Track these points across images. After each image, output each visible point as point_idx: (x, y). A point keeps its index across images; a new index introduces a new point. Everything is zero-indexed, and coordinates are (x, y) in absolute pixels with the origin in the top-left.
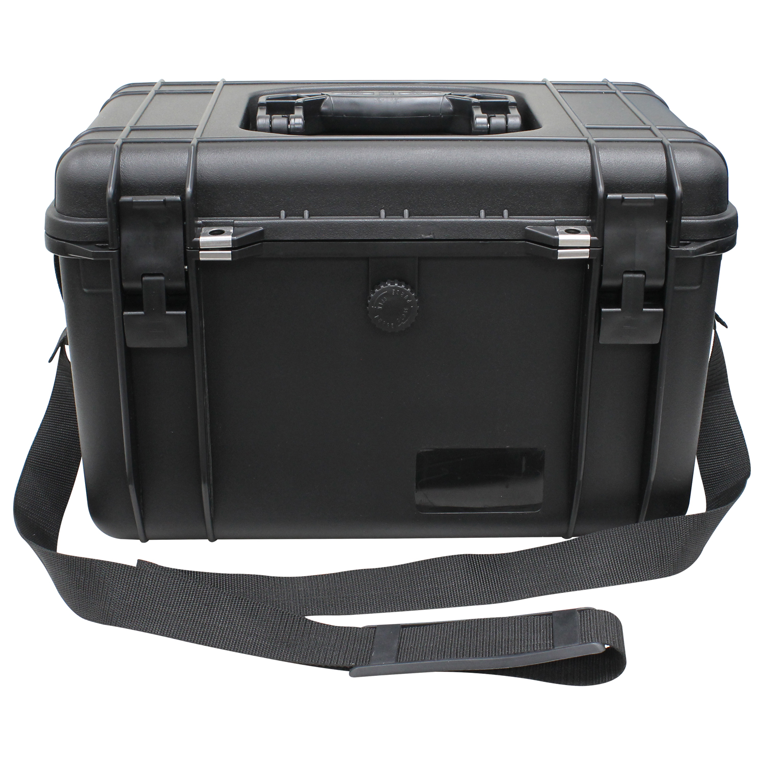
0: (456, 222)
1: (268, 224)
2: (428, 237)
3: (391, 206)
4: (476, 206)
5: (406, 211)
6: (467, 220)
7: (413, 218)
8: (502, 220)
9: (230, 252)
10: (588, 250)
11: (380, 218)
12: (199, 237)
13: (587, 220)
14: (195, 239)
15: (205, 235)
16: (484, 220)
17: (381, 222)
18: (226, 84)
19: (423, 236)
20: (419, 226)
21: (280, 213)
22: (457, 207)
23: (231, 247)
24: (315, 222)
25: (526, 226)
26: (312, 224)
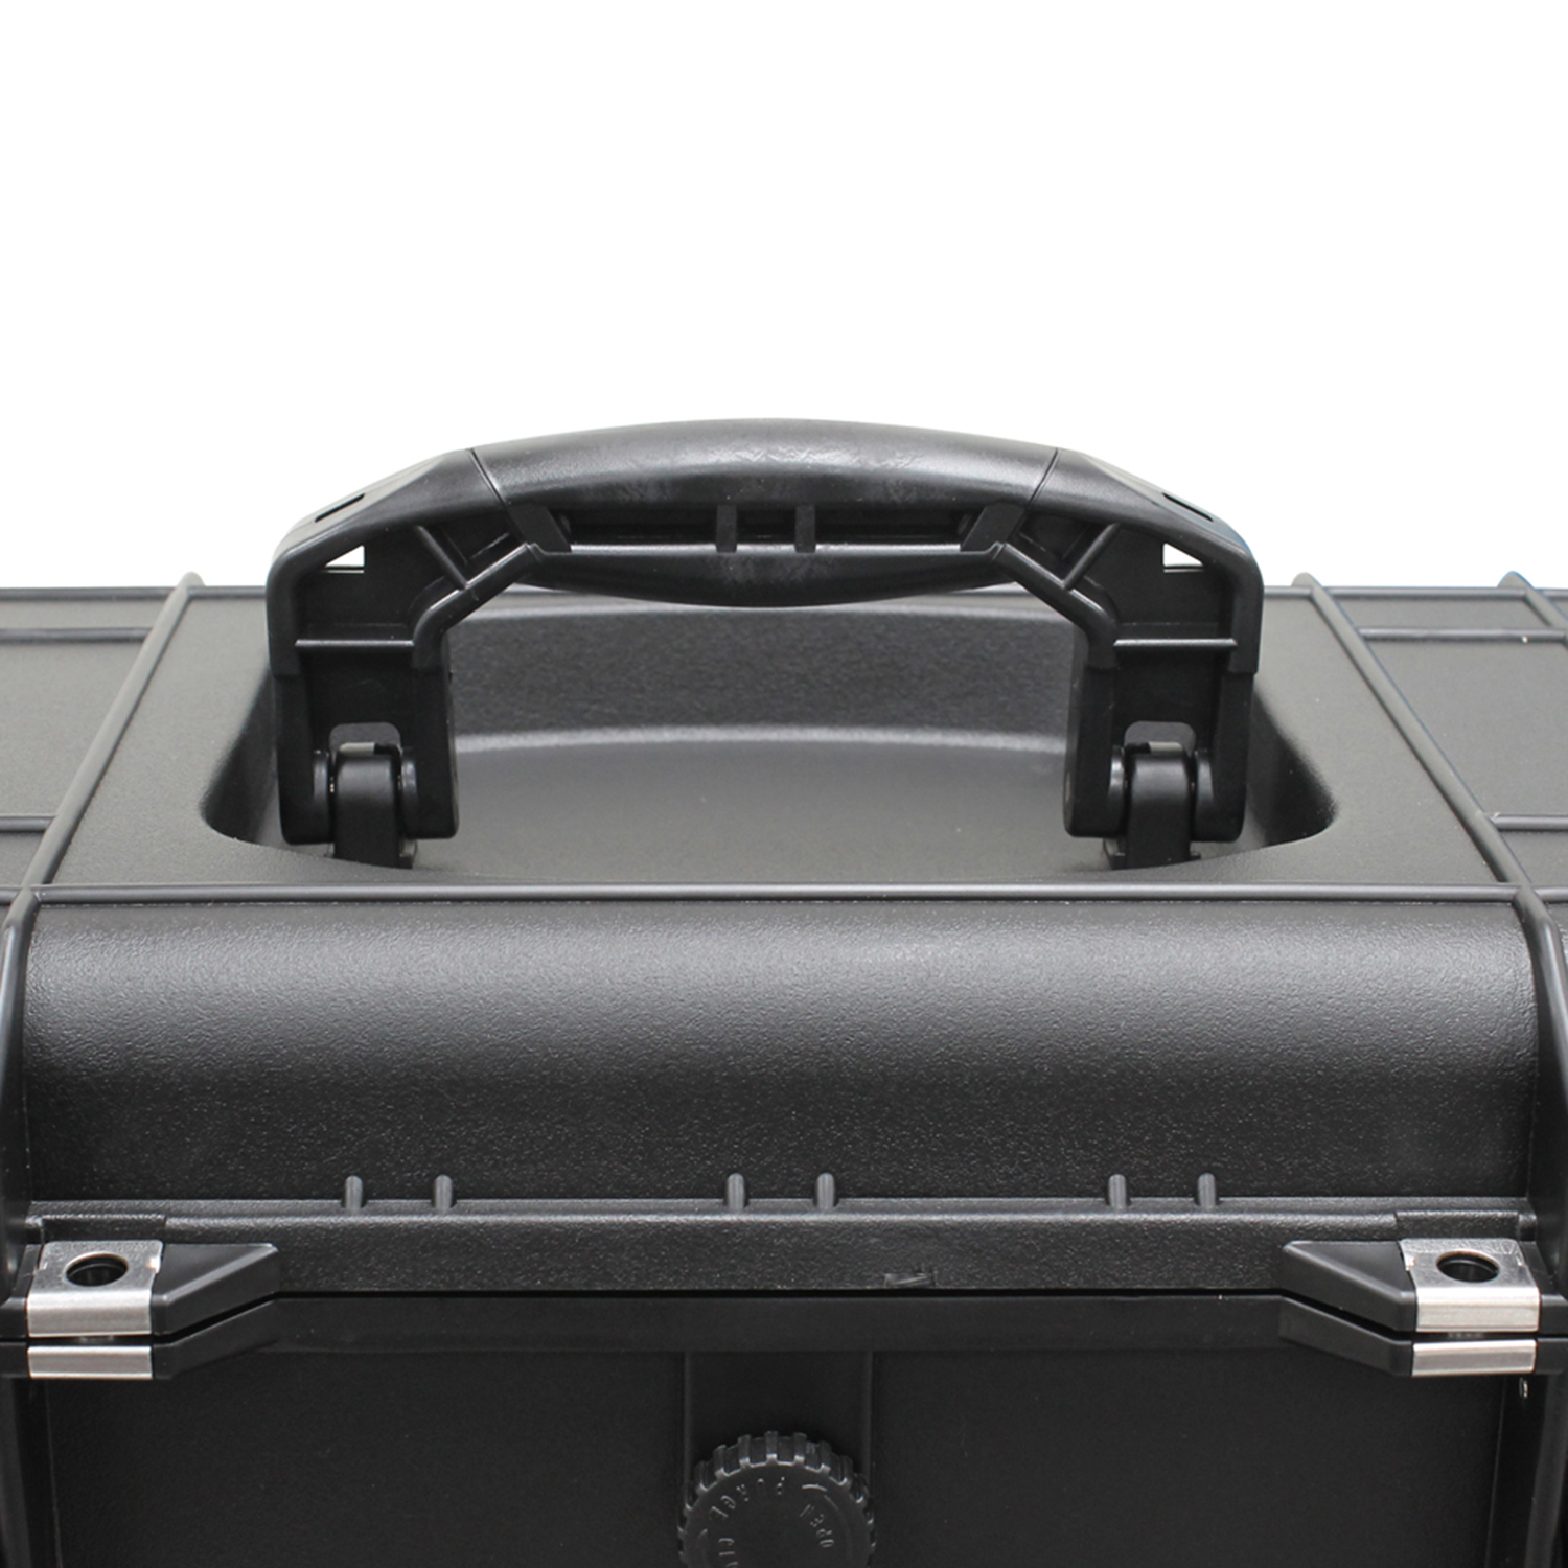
0: (1014, 1224)
1: (296, 1230)
2: (910, 1281)
3: (769, 1160)
4: (1092, 1162)
5: (826, 1182)
6: (1059, 1217)
7: (853, 1210)
8: (1195, 1216)
9: (146, 1350)
10: (1531, 1344)
11: (725, 1207)
12: (26, 1296)
13: (1522, 1218)
14: (10, 1301)
15: (49, 1283)
16: (1125, 1217)
17: (728, 1225)
18: (200, 595)
19: (891, 1279)
20: (873, 1240)
21: (342, 1184)
22: (1021, 1163)
23: (148, 1332)
24: (478, 1227)
25: (1288, 1240)
26: (466, 1233)
